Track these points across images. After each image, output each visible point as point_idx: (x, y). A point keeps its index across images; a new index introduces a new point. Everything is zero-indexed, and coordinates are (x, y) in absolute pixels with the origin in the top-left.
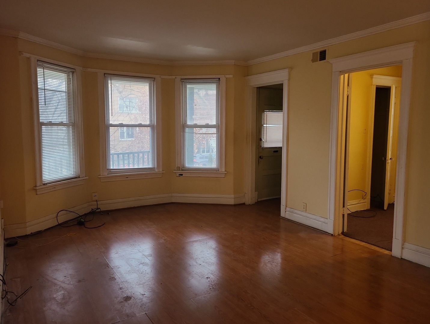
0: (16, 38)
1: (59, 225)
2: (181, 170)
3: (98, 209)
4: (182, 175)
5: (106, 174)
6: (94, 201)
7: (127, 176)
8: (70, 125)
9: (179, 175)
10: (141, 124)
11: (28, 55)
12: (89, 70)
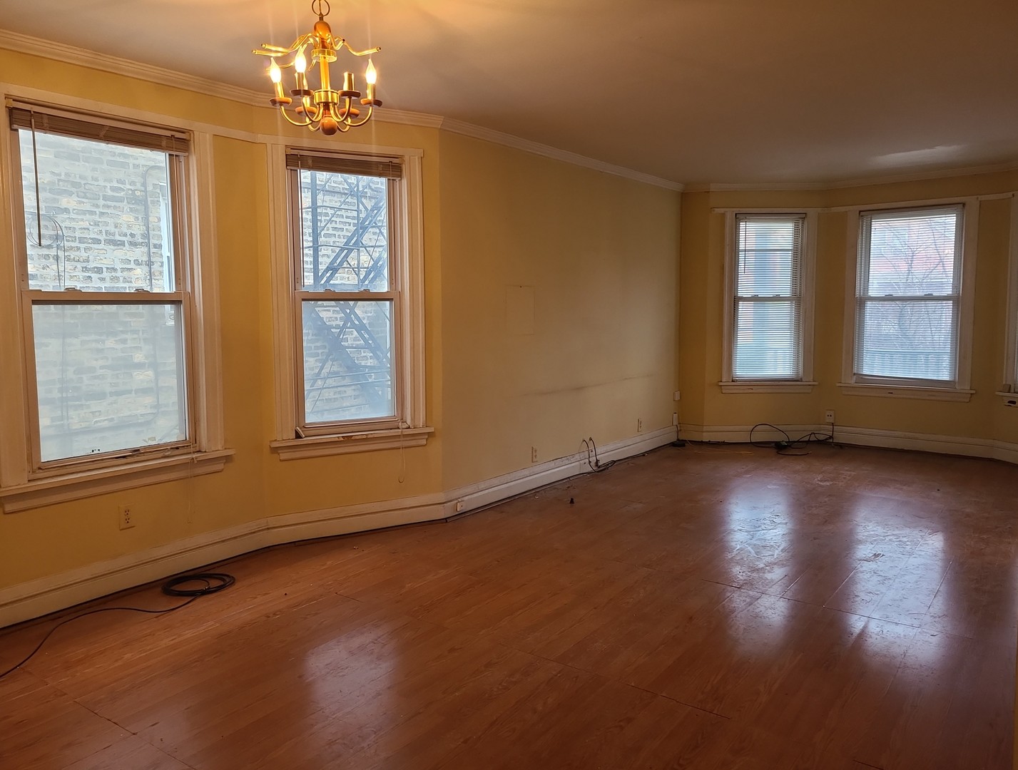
0: (708, 192)
1: (751, 443)
2: (1012, 391)
3: (831, 437)
4: (1014, 403)
5: (852, 381)
6: (828, 424)
7: (891, 391)
8: (793, 300)
9: (1009, 402)
10: (932, 295)
11: (722, 210)
12: (834, 210)
